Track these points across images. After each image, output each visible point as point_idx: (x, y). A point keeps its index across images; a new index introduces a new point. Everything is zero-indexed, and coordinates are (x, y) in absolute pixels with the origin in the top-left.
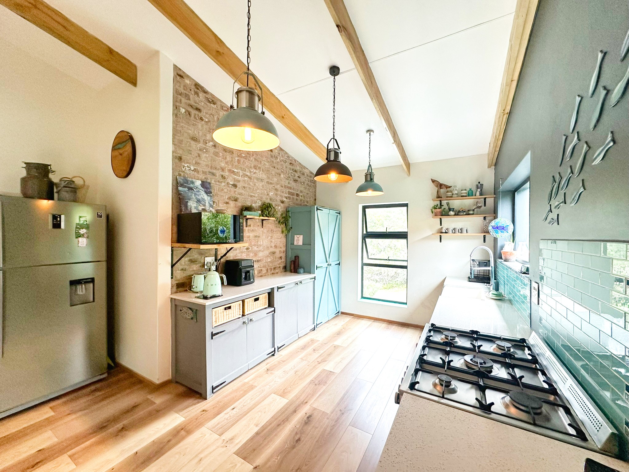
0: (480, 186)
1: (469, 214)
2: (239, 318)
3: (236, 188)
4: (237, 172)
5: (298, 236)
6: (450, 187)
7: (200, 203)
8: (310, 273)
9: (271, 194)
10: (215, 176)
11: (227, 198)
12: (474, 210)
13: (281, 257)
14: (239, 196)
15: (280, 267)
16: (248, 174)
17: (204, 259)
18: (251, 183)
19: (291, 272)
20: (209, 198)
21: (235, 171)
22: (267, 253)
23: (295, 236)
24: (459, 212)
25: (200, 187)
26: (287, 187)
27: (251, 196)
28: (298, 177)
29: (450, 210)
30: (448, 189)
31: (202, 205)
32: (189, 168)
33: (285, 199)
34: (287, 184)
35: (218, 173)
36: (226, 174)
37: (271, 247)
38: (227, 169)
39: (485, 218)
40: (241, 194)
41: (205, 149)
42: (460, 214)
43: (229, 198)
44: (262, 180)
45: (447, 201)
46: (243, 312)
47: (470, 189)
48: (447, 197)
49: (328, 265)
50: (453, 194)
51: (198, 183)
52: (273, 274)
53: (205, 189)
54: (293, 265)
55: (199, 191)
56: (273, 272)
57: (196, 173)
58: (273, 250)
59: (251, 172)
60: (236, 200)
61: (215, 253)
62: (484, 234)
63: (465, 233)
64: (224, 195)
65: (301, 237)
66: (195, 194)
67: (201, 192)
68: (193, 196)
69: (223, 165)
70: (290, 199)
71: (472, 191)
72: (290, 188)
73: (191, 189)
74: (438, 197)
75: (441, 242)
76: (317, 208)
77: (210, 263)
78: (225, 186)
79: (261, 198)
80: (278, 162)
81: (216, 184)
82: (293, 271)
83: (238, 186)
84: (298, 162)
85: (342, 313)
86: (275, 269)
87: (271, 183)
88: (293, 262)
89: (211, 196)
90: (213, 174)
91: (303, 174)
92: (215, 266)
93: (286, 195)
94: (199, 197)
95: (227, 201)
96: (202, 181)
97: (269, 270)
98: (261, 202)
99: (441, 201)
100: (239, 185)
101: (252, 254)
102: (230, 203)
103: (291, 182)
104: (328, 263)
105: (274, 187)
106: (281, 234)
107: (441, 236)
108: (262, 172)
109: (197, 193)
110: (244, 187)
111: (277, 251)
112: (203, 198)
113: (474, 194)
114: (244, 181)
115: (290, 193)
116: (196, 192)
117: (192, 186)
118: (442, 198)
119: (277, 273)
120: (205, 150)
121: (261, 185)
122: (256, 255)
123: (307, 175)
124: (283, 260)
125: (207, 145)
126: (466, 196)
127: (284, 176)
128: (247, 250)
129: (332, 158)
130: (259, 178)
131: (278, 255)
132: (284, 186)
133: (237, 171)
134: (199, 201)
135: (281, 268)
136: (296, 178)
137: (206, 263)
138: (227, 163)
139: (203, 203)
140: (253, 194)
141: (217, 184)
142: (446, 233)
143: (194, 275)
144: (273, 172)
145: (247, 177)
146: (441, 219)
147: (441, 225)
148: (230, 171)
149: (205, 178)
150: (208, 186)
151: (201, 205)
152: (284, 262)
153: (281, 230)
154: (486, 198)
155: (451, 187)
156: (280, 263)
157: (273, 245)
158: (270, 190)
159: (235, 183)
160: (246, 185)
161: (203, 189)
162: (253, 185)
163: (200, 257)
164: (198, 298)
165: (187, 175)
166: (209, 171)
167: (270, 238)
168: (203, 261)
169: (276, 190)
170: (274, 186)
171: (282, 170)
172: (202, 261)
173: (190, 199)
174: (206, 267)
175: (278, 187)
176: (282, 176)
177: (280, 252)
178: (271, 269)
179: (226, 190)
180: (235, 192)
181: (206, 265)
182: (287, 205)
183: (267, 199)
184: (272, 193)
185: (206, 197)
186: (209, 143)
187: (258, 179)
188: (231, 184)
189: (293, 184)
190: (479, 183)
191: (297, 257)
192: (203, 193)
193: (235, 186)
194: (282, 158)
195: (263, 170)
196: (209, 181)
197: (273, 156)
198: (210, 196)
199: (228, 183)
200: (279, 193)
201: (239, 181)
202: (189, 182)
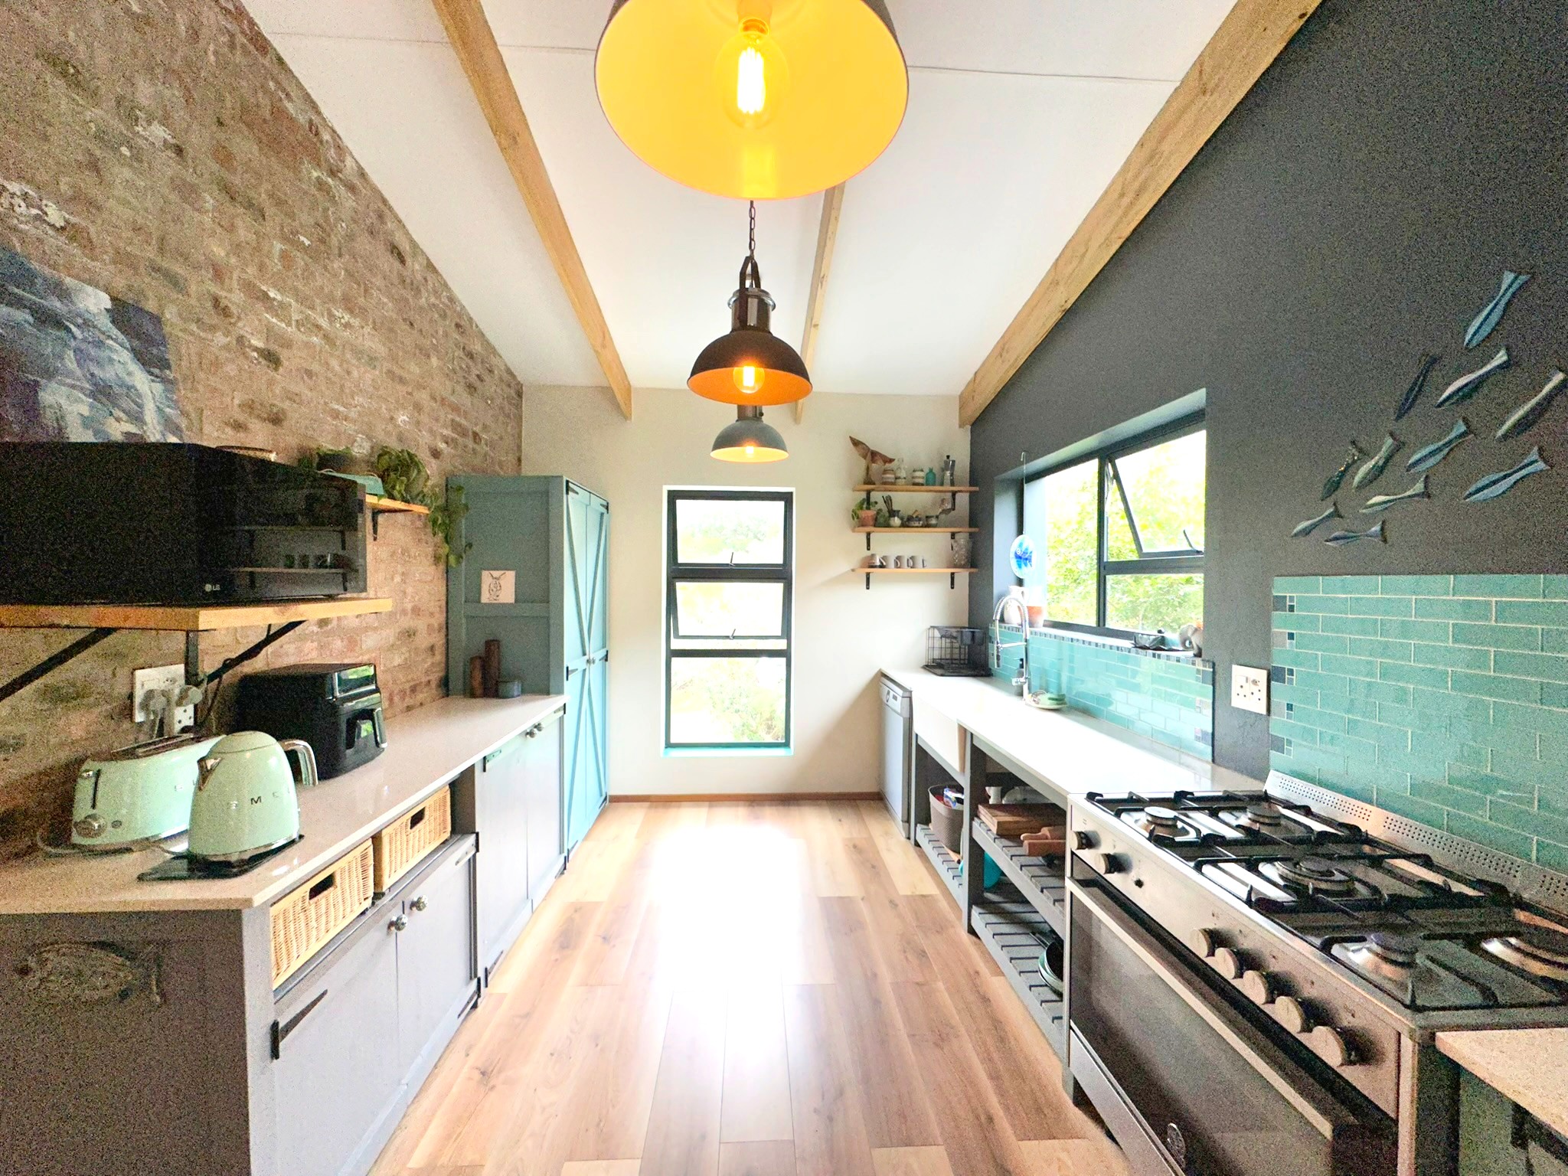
0: (949, 464)
1: (928, 526)
2: (363, 913)
3: (276, 369)
4: (281, 303)
5: (496, 573)
6: (891, 461)
7: (115, 405)
8: (546, 692)
9: (402, 418)
10: (180, 292)
11: (237, 402)
12: (937, 517)
13: (432, 648)
14: (286, 405)
15: (429, 682)
16: (323, 322)
17: (127, 681)
18: (334, 363)
19: (472, 694)
20: (158, 387)
21: (272, 294)
22: (389, 634)
23: (485, 574)
24: (910, 518)
25: (105, 322)
26: (450, 406)
27: (336, 415)
28: (478, 376)
29: (893, 513)
30: (887, 465)
31: (122, 415)
32: (34, 211)
33: (442, 446)
34: (446, 394)
35: (200, 285)
36: (235, 298)
37: (404, 612)
38: (235, 276)
39: (953, 535)
40: (292, 397)
41: (131, 148)
42: (912, 524)
43: (249, 407)
44: (372, 361)
45: (886, 494)
46: (377, 883)
47: (931, 470)
48: (885, 483)
49: (588, 661)
50: (896, 478)
51: (95, 302)
52: (409, 708)
53: (136, 343)
54: (478, 675)
55: (99, 344)
56: (409, 701)
57: (74, 249)
58: (406, 622)
59: (331, 315)
60: (276, 420)
61: (183, 647)
62: (953, 570)
63: (919, 570)
64: (225, 388)
65: (509, 579)
66: (81, 356)
67: (110, 348)
68: (70, 361)
69: (219, 251)
70: (455, 448)
71: (934, 475)
72: (456, 409)
73: (47, 319)
74: (868, 481)
75: (868, 588)
76: (567, 486)
77: (164, 693)
78: (226, 347)
79: (369, 425)
80: (421, 308)
81: (184, 330)
82: (479, 692)
83: (285, 363)
84: (477, 326)
85: (616, 799)
86: (413, 690)
87: (402, 380)
88: (478, 663)
89: (171, 382)
90: (175, 282)
91: (491, 371)
92: (190, 709)
93: (445, 432)
94: (107, 374)
95: (241, 418)
96: (113, 299)
97: (396, 699)
98: (369, 444)
99: (868, 493)
100: (290, 359)
101: (338, 644)
102: (251, 426)
103: (459, 389)
104: (587, 657)
105: (410, 394)
106: (434, 567)
107: (868, 575)
108: (373, 332)
109: (93, 352)
110: (310, 373)
111: (421, 624)
112: (128, 380)
113: (938, 481)
114: (308, 345)
115: (455, 426)
116: (84, 346)
117: (55, 304)
118: (874, 484)
119: (421, 704)
120: (124, 150)
121: (368, 376)
122: (352, 643)
123: (501, 380)
124: (439, 657)
125: (139, 129)
126: (922, 485)
127: (441, 363)
128: (320, 627)
129: (752, 321)
130: (361, 348)
131: (423, 640)
132: (438, 399)
133: (279, 297)
134: (102, 392)
135: (434, 685)
136: (473, 379)
137: (138, 699)
138: (237, 248)
139: (125, 403)
140: (342, 409)
141: (192, 334)
142: (882, 566)
143: (91, 767)
144: (407, 342)
145: (321, 335)
146: (868, 534)
147: (868, 549)
148: (248, 287)
149: (130, 288)
150: (149, 327)
151: (117, 413)
152: (439, 664)
153: (432, 553)
154: (956, 492)
155: (894, 460)
156: (429, 668)
157: (409, 606)
158: (397, 402)
159: (274, 347)
160: (315, 367)
161: (121, 337)
162: (343, 373)
163: (109, 672)
164: (163, 876)
165: (23, 242)
166: (151, 260)
167: (398, 579)
168: (125, 691)
169: (418, 407)
170: (410, 390)
171: (434, 341)
172: (121, 690)
173: (50, 374)
174: (139, 717)
175: (423, 396)
176: (434, 361)
177: (428, 631)
178: (403, 693)
179: (231, 369)
180: (271, 383)
181: (145, 706)
182: (449, 468)
183: (388, 433)
184: (405, 418)
185: (140, 379)
186: (149, 123)
187: (358, 353)
188: (256, 349)
189: (464, 399)
190: (948, 457)
191: (492, 646)
192: (126, 356)
193: (272, 359)
194: (433, 300)
195: (374, 322)
196: (151, 306)
197: (408, 281)
198: (164, 380)
199: (240, 340)
200: (424, 418)
201: (288, 344)
202: (39, 281)
